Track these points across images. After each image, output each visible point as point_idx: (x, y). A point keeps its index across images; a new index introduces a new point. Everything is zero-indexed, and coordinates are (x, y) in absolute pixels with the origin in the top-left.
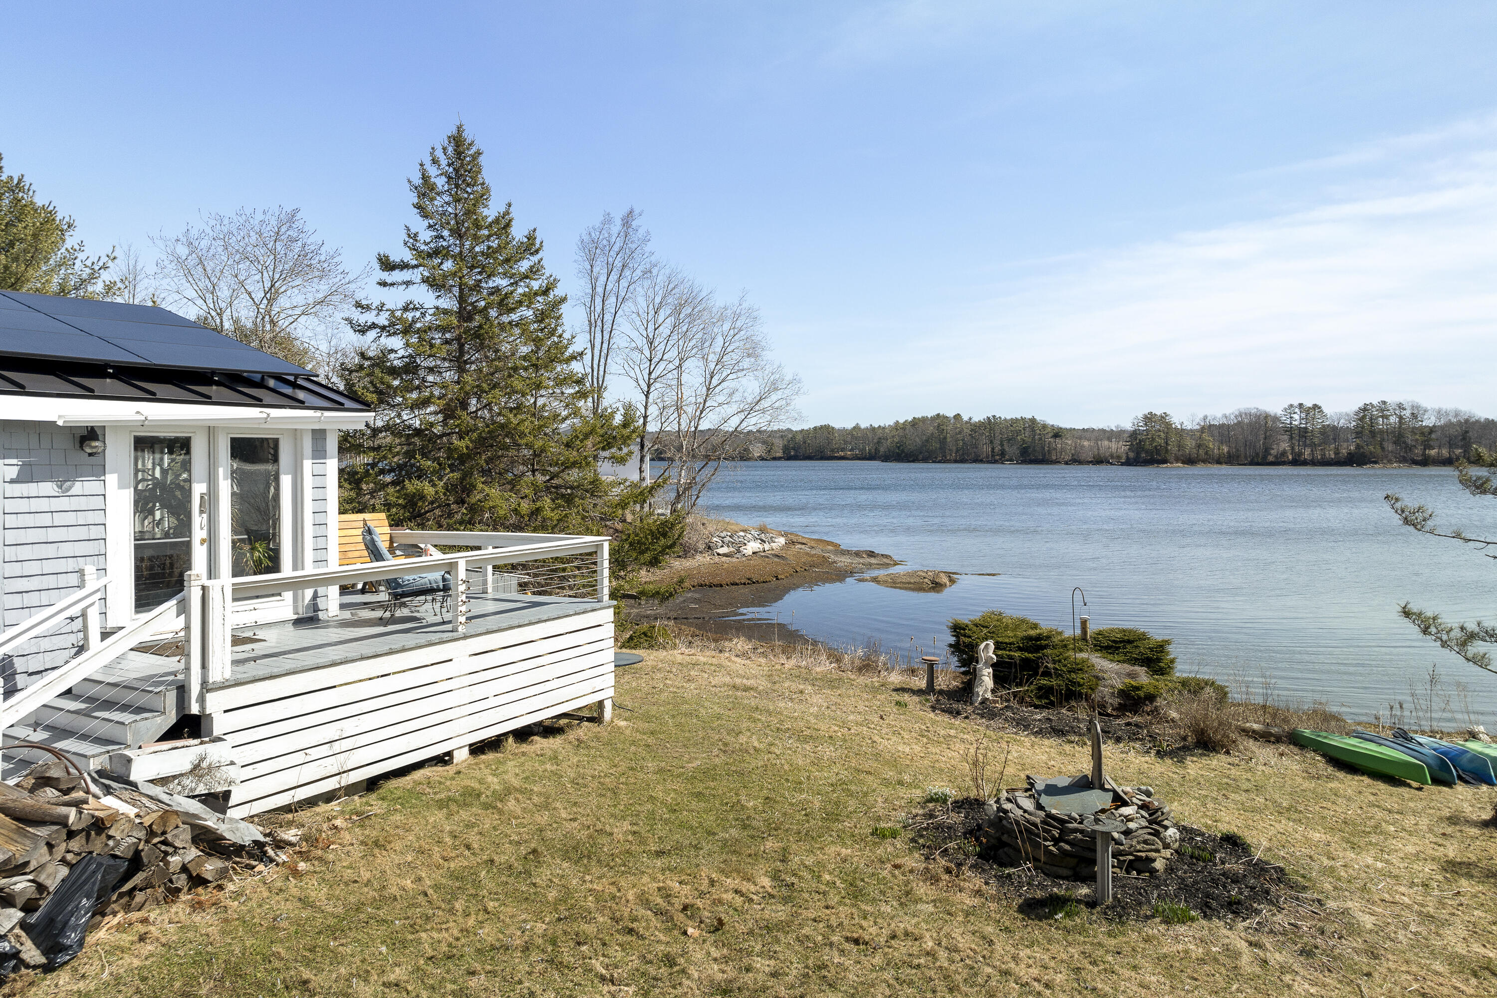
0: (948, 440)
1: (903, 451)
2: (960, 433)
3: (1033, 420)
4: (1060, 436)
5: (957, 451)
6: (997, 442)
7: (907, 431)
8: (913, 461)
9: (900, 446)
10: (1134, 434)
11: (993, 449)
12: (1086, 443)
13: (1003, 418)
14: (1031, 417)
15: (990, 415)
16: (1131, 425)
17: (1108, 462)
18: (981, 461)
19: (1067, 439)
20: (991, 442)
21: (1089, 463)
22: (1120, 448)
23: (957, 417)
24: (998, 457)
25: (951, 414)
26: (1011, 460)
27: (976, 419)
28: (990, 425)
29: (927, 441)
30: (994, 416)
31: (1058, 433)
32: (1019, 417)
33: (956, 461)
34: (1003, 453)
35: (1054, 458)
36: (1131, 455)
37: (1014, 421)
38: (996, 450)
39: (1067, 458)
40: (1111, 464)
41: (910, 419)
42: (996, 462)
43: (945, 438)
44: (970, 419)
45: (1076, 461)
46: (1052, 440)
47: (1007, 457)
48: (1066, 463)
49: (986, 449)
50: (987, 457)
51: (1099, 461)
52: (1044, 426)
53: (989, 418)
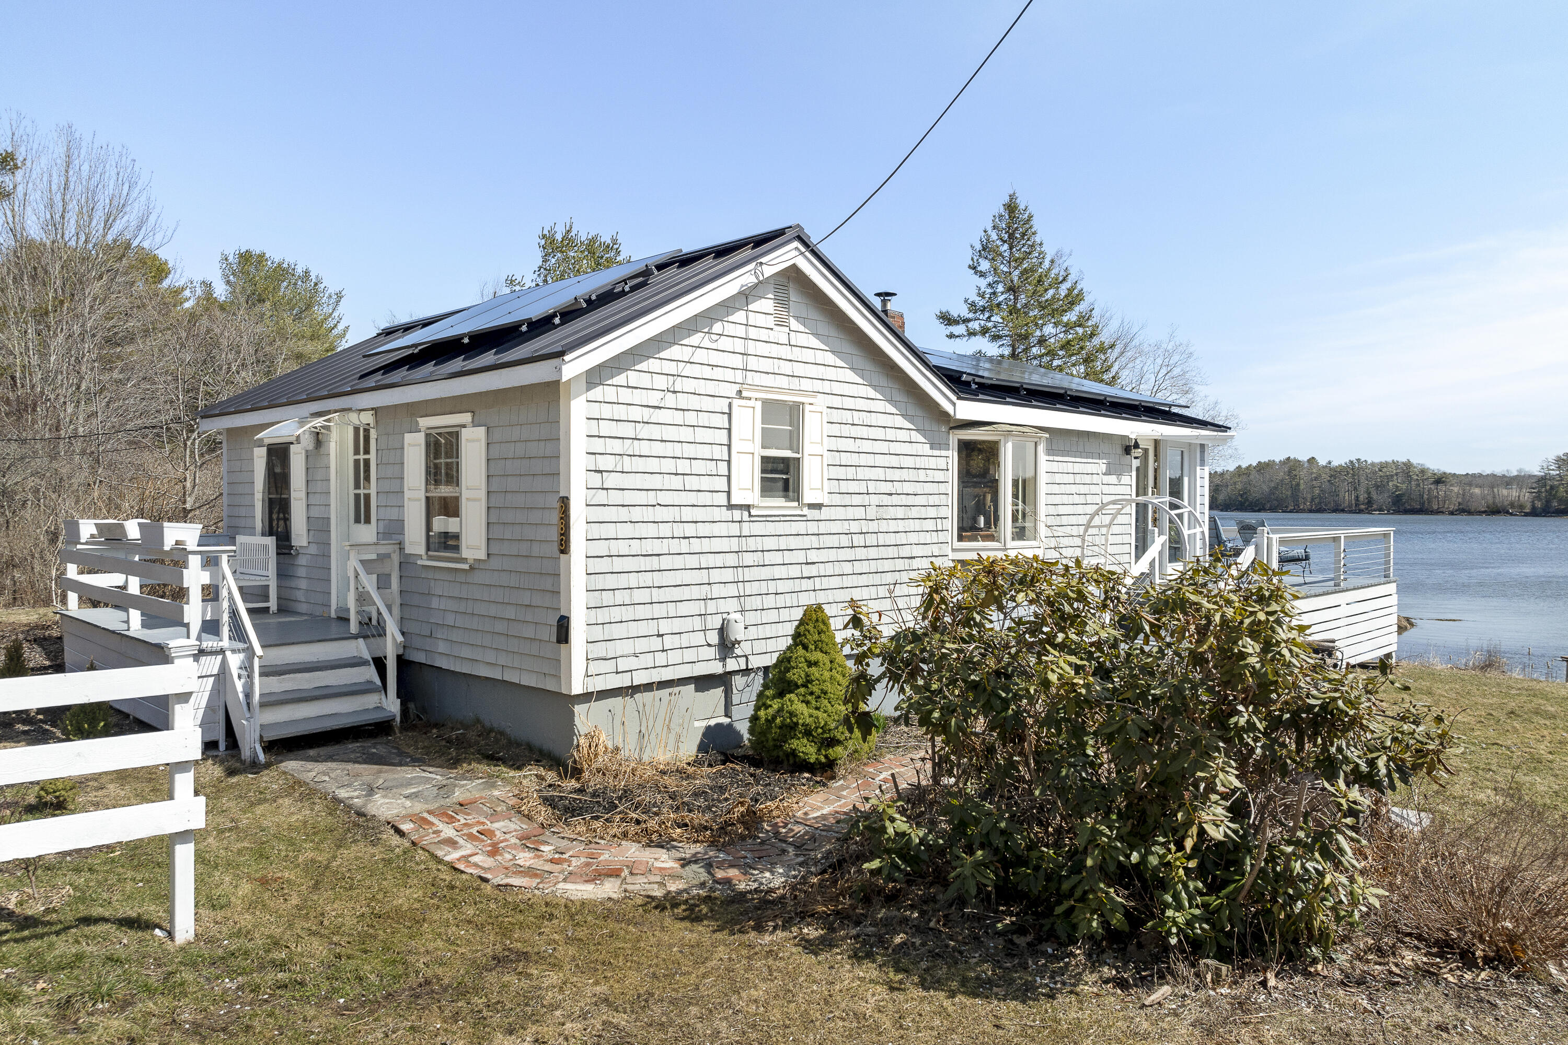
0: (1302, 487)
1: (1246, 500)
2: (1316, 479)
3: (1408, 465)
4: (1443, 482)
5: (1313, 500)
6: (1362, 490)
7: (1252, 477)
8: (1259, 511)
9: (1244, 494)
10: (1542, 481)
11: (1357, 497)
12: (1477, 491)
13: (1369, 462)
14: (1404, 460)
15: (1353, 459)
16: (1539, 468)
17: (1508, 512)
18: (1343, 511)
19: (1452, 485)
20: (1355, 489)
21: (1481, 513)
22: (1526, 497)
23: (1312, 460)
24: (1363, 507)
25: (1304, 458)
26: (1380, 510)
27: (1335, 463)
28: (1353, 471)
29: (1276, 488)
30: (1358, 460)
31: (1440, 480)
32: (1389, 460)
33: (1311, 511)
34: (1370, 502)
35: (1435, 507)
36: (1538, 504)
37: (1383, 466)
38: (1361, 498)
39: (1452, 507)
40: (1511, 514)
41: (1254, 464)
42: (1361, 512)
43: (1298, 485)
44: (1330, 463)
45: (1464, 510)
46: (1433, 487)
47: (1375, 506)
48: (1452, 513)
49: (1347, 498)
50: (1350, 506)
51: (1495, 510)
52: (1423, 471)
53: (1351, 462)
